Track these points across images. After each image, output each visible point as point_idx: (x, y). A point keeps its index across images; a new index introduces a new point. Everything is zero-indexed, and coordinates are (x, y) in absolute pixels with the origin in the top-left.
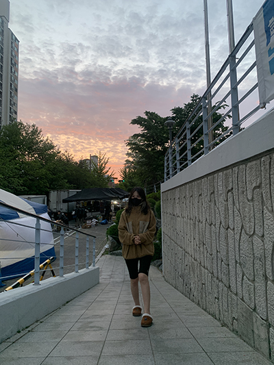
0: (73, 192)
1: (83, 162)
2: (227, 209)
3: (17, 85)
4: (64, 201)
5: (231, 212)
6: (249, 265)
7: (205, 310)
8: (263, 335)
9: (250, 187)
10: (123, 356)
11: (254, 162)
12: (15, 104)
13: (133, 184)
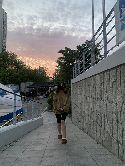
0: (31, 83)
1: (36, 70)
2: (101, 91)
3: (6, 34)
4: (27, 87)
5: (102, 93)
6: (110, 116)
7: (90, 136)
8: (116, 147)
9: (111, 81)
10: (53, 157)
11: (114, 70)
12: (5, 43)
13: (59, 80)
